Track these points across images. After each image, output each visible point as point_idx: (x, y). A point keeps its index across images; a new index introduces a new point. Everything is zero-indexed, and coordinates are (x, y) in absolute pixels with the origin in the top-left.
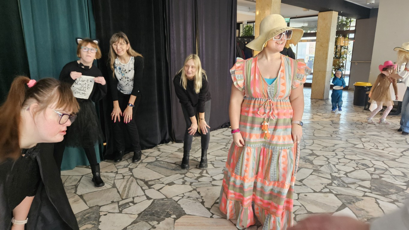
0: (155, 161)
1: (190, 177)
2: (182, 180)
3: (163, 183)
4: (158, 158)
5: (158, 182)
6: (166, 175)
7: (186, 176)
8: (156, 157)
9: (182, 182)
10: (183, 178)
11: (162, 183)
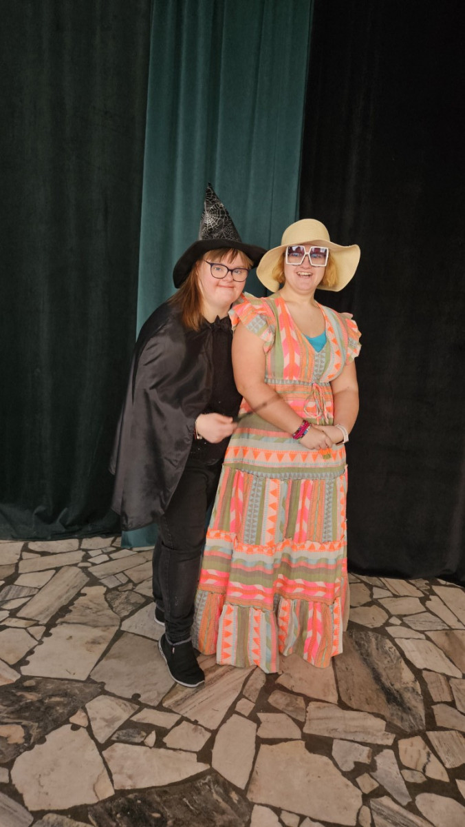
0: (375, 630)
1: (405, 762)
2: (363, 755)
3: (301, 725)
4: (392, 625)
5: (297, 709)
6: (344, 699)
7: (395, 747)
8: (390, 616)
9: (356, 763)
10: (377, 749)
11: (301, 719)
